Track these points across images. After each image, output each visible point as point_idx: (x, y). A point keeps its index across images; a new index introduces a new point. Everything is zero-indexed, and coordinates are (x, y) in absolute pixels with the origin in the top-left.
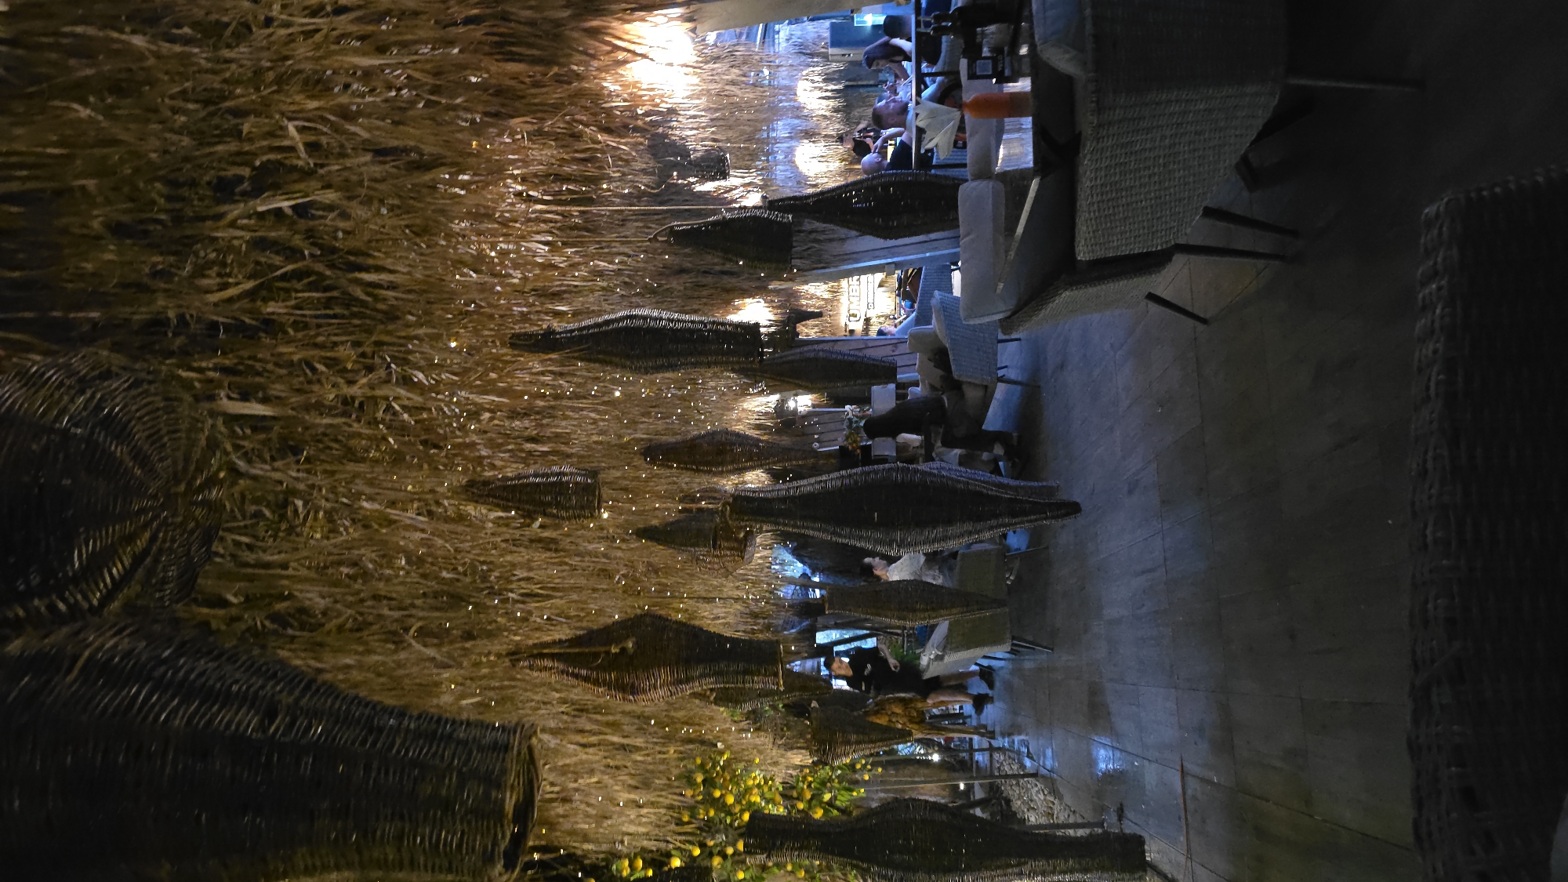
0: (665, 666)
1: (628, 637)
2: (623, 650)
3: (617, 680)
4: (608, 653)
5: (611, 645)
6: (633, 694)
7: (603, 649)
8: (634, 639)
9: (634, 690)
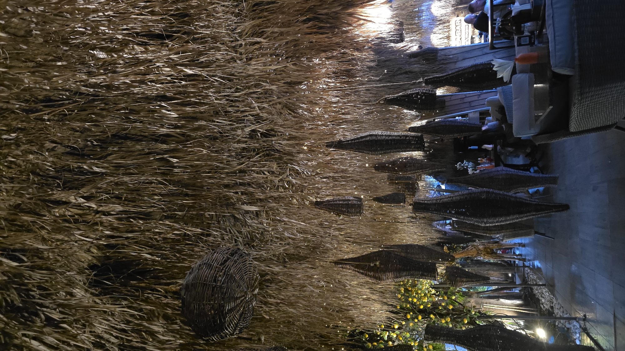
0: (391, 272)
1: (377, 261)
2: (375, 265)
3: (373, 275)
4: (369, 265)
5: (370, 263)
6: (379, 280)
7: (367, 264)
8: (379, 261)
9: (380, 279)
